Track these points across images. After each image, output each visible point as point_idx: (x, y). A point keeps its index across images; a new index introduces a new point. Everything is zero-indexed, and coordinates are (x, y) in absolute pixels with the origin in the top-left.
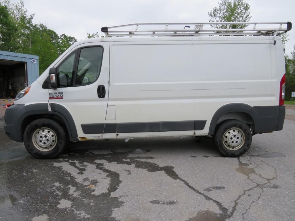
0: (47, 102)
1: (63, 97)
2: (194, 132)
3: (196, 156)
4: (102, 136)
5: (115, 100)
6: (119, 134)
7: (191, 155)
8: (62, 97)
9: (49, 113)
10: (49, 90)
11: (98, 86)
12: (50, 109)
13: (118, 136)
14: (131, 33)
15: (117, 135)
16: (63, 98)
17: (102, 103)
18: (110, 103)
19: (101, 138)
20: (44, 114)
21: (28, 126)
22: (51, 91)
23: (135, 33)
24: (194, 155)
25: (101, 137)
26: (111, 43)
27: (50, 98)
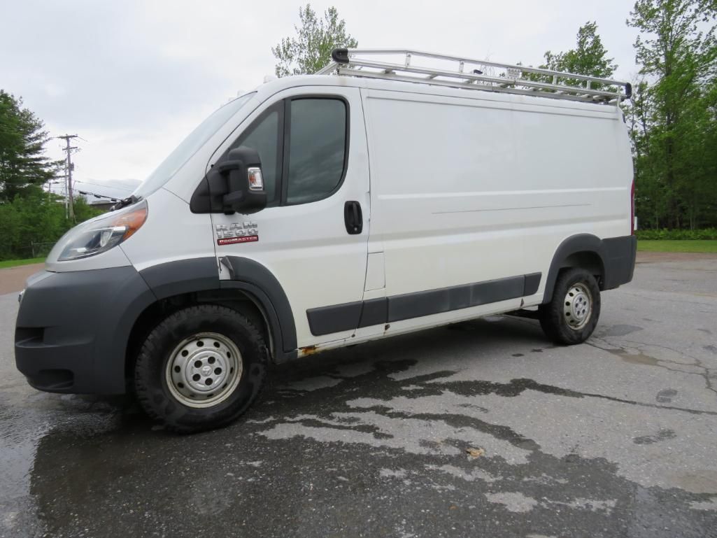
0: (212, 255)
1: (257, 236)
2: (522, 301)
3: (521, 353)
4: (353, 336)
5: (382, 238)
6: (392, 325)
7: (513, 353)
8: (254, 238)
9: (222, 287)
10: (216, 216)
11: (344, 202)
12: (224, 274)
13: (389, 330)
14: (388, 72)
15: (387, 327)
16: (257, 240)
17: (356, 247)
18: (373, 246)
19: (351, 341)
20: (204, 293)
21: (150, 337)
22: (219, 219)
23: (398, 73)
24: (518, 352)
25: (351, 338)
26: (365, 93)
27: (221, 242)
